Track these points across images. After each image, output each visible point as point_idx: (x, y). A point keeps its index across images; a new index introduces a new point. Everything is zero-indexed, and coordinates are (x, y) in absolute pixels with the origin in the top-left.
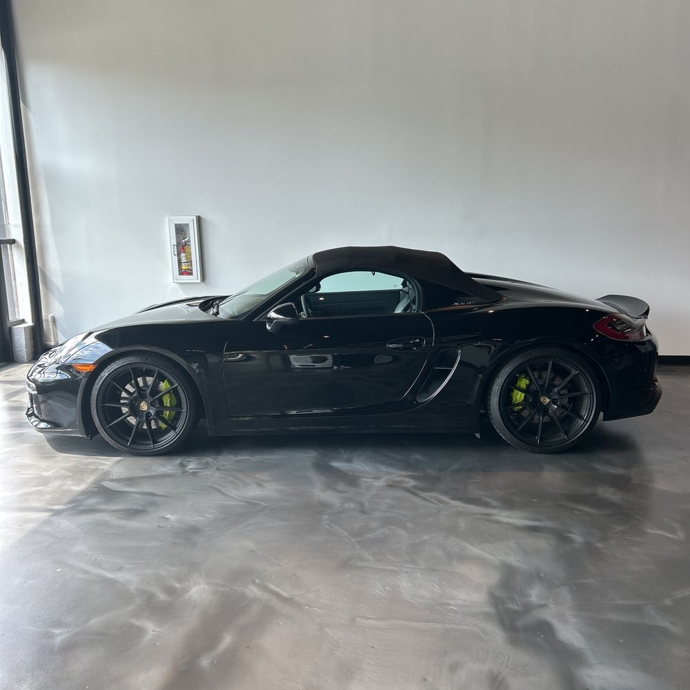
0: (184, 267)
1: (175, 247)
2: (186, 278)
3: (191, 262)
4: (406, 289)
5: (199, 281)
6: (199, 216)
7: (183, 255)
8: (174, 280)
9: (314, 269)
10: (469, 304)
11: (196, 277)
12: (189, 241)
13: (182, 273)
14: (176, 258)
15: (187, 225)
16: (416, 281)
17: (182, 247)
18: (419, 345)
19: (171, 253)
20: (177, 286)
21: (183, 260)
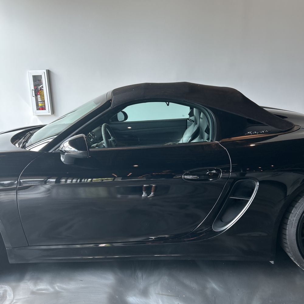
0: (40, 105)
1: (34, 92)
2: (41, 112)
3: (44, 101)
4: (192, 118)
5: (50, 114)
6: (48, 70)
7: (39, 96)
8: (34, 113)
9: (111, 100)
10: (262, 133)
11: (47, 111)
12: (42, 87)
13: (39, 108)
14: (34, 98)
15: (41, 76)
16: (209, 110)
17: (38, 91)
18: (215, 176)
19: (31, 95)
20: (37, 117)
21: (39, 100)
